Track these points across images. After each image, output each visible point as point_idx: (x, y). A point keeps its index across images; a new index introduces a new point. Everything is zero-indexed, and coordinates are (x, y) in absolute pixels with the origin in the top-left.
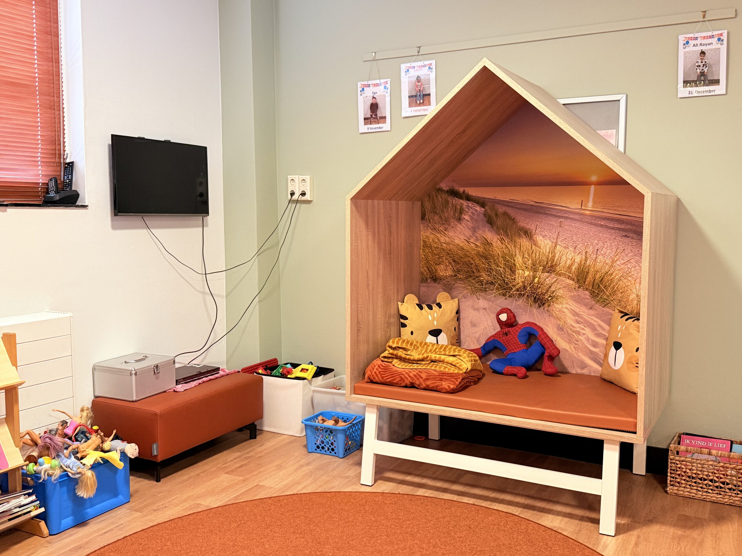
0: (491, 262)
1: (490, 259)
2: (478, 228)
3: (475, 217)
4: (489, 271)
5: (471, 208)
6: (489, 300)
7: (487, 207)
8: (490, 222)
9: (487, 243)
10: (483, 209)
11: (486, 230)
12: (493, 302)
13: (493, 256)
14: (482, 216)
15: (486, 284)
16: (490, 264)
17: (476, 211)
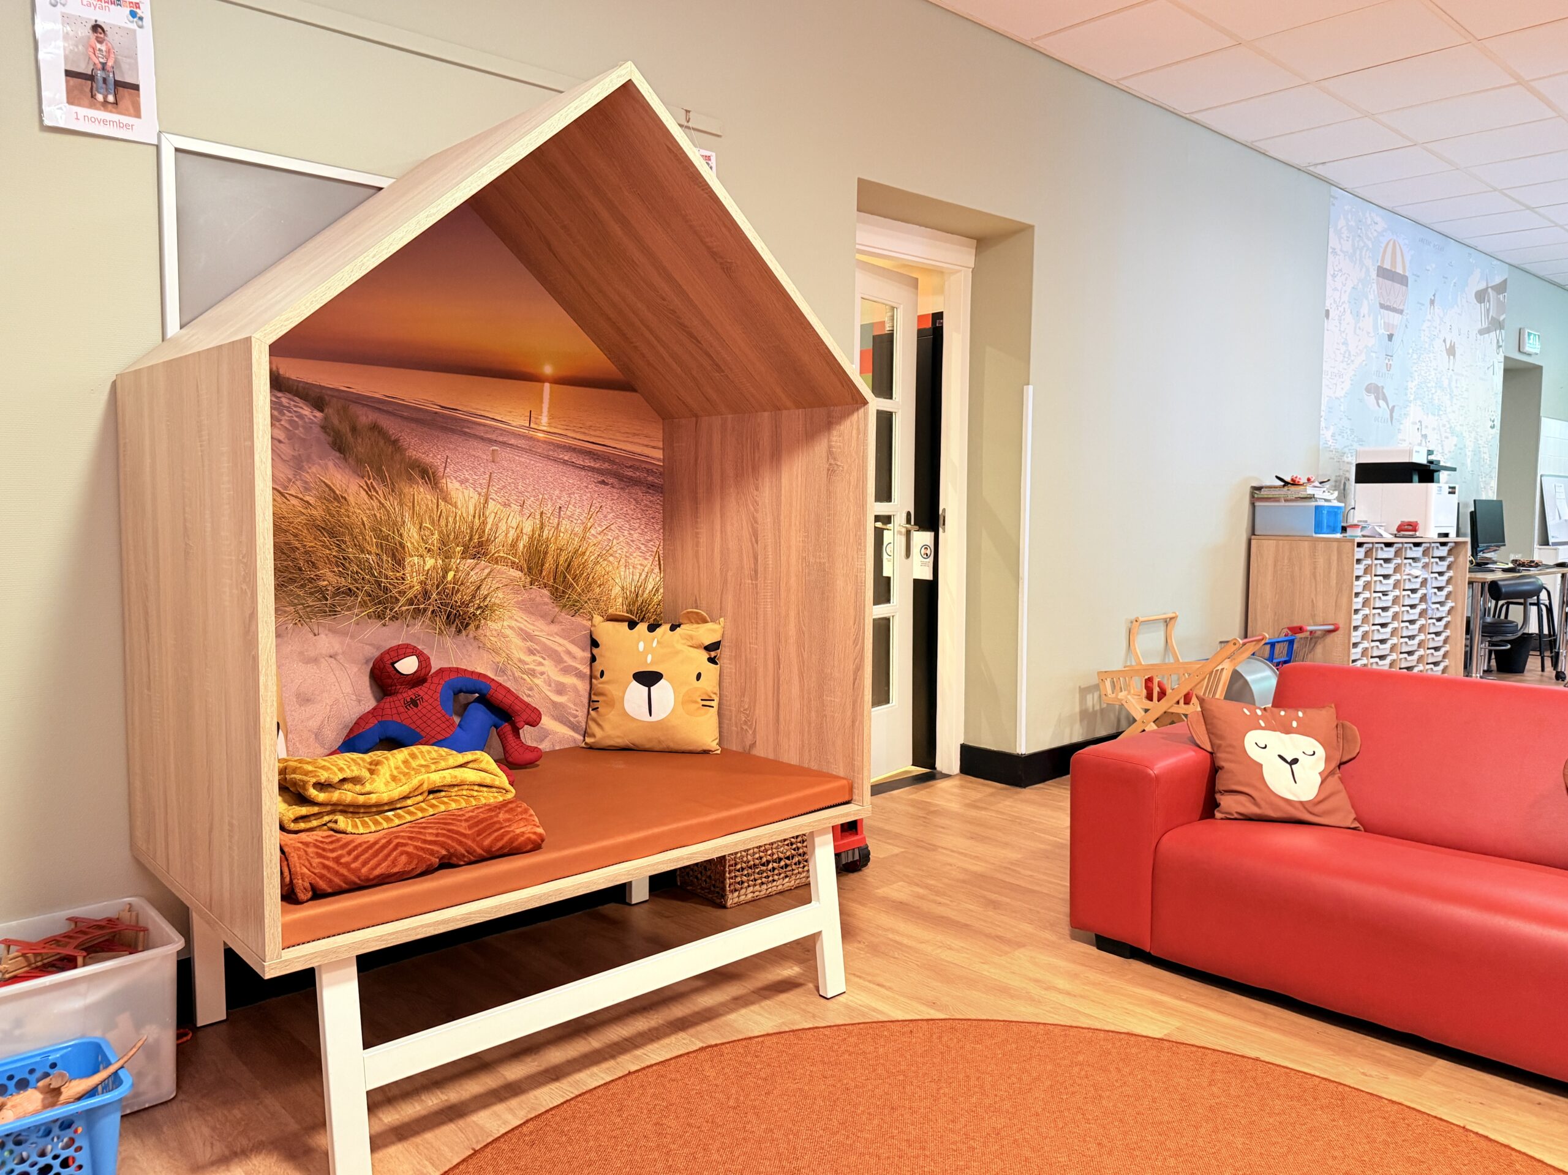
0: (345, 542)
1: (343, 534)
2: (309, 459)
3: (300, 432)
4: (341, 563)
5: (288, 409)
6: (344, 633)
7: (329, 411)
8: (340, 446)
9: (336, 498)
10: (319, 414)
11: (331, 464)
12: (352, 637)
13: (349, 528)
14: (316, 430)
15: (335, 595)
16: (343, 546)
17: (301, 416)
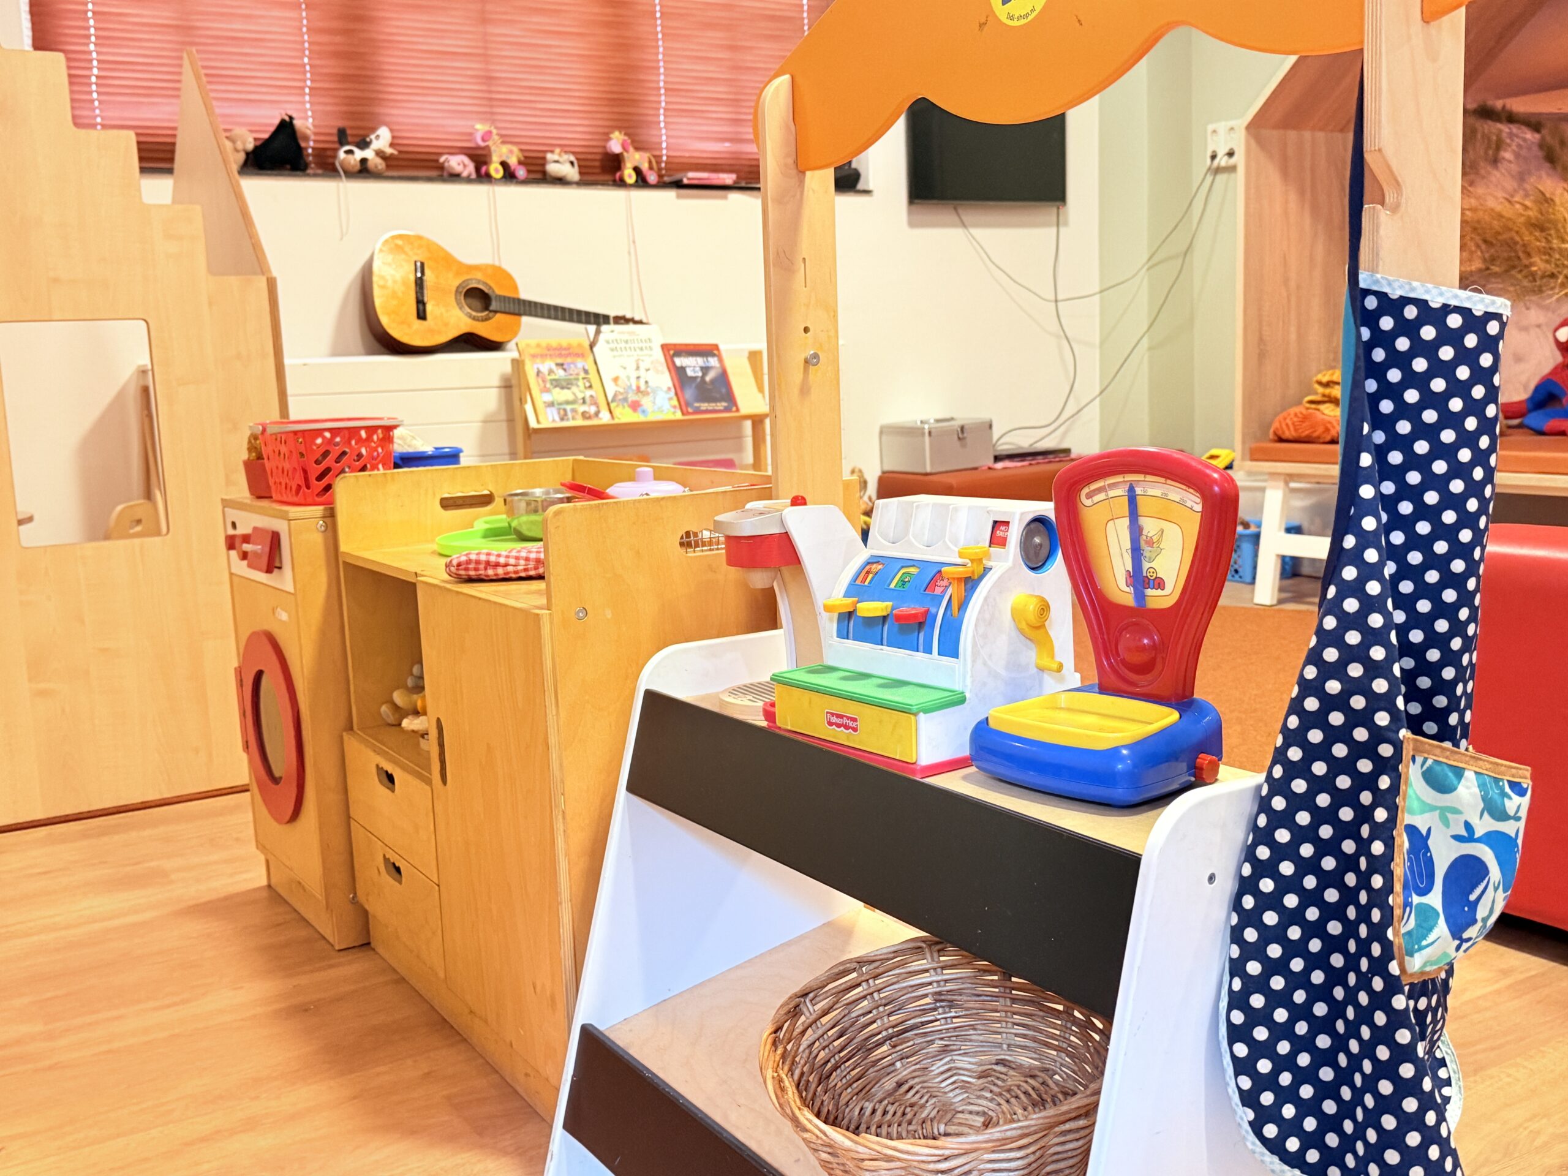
0: (1550, 235)
2: (1530, 173)
3: (1524, 152)
4: (1548, 251)
5: (1517, 136)
6: (1546, 308)
7: (1544, 132)
8: (1550, 158)
9: (1545, 200)
10: (1537, 136)
11: (1543, 174)
12: (1553, 312)
14: (1535, 149)
15: (1543, 277)
16: (1550, 238)
17: (1525, 140)
